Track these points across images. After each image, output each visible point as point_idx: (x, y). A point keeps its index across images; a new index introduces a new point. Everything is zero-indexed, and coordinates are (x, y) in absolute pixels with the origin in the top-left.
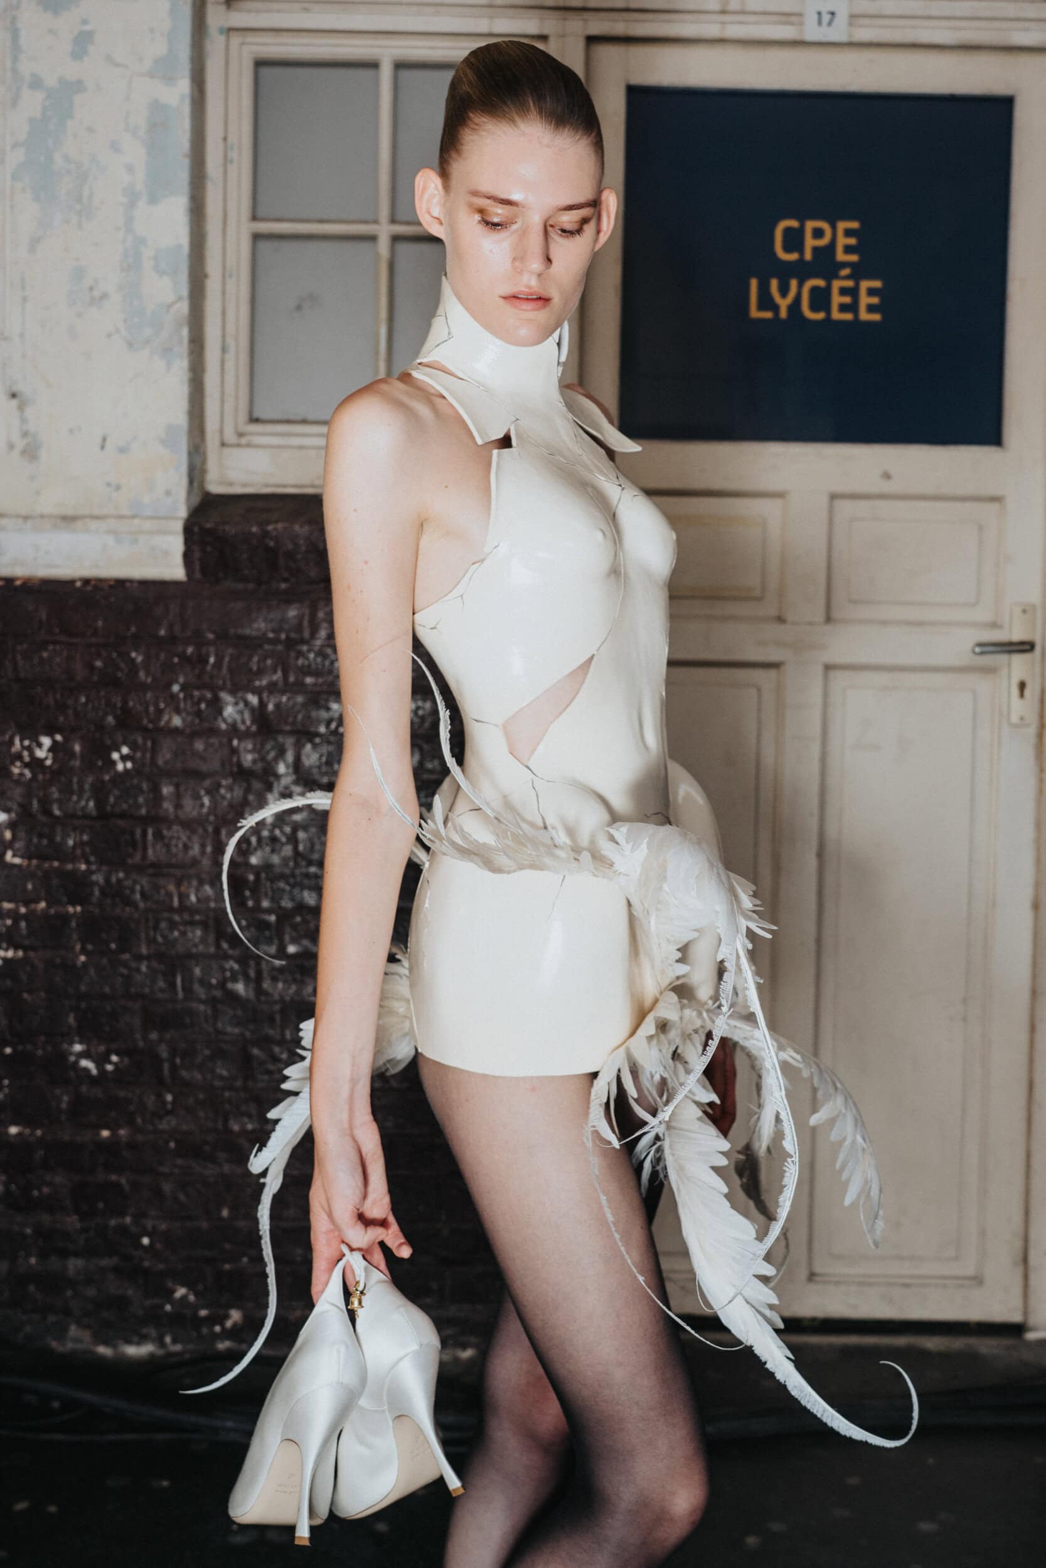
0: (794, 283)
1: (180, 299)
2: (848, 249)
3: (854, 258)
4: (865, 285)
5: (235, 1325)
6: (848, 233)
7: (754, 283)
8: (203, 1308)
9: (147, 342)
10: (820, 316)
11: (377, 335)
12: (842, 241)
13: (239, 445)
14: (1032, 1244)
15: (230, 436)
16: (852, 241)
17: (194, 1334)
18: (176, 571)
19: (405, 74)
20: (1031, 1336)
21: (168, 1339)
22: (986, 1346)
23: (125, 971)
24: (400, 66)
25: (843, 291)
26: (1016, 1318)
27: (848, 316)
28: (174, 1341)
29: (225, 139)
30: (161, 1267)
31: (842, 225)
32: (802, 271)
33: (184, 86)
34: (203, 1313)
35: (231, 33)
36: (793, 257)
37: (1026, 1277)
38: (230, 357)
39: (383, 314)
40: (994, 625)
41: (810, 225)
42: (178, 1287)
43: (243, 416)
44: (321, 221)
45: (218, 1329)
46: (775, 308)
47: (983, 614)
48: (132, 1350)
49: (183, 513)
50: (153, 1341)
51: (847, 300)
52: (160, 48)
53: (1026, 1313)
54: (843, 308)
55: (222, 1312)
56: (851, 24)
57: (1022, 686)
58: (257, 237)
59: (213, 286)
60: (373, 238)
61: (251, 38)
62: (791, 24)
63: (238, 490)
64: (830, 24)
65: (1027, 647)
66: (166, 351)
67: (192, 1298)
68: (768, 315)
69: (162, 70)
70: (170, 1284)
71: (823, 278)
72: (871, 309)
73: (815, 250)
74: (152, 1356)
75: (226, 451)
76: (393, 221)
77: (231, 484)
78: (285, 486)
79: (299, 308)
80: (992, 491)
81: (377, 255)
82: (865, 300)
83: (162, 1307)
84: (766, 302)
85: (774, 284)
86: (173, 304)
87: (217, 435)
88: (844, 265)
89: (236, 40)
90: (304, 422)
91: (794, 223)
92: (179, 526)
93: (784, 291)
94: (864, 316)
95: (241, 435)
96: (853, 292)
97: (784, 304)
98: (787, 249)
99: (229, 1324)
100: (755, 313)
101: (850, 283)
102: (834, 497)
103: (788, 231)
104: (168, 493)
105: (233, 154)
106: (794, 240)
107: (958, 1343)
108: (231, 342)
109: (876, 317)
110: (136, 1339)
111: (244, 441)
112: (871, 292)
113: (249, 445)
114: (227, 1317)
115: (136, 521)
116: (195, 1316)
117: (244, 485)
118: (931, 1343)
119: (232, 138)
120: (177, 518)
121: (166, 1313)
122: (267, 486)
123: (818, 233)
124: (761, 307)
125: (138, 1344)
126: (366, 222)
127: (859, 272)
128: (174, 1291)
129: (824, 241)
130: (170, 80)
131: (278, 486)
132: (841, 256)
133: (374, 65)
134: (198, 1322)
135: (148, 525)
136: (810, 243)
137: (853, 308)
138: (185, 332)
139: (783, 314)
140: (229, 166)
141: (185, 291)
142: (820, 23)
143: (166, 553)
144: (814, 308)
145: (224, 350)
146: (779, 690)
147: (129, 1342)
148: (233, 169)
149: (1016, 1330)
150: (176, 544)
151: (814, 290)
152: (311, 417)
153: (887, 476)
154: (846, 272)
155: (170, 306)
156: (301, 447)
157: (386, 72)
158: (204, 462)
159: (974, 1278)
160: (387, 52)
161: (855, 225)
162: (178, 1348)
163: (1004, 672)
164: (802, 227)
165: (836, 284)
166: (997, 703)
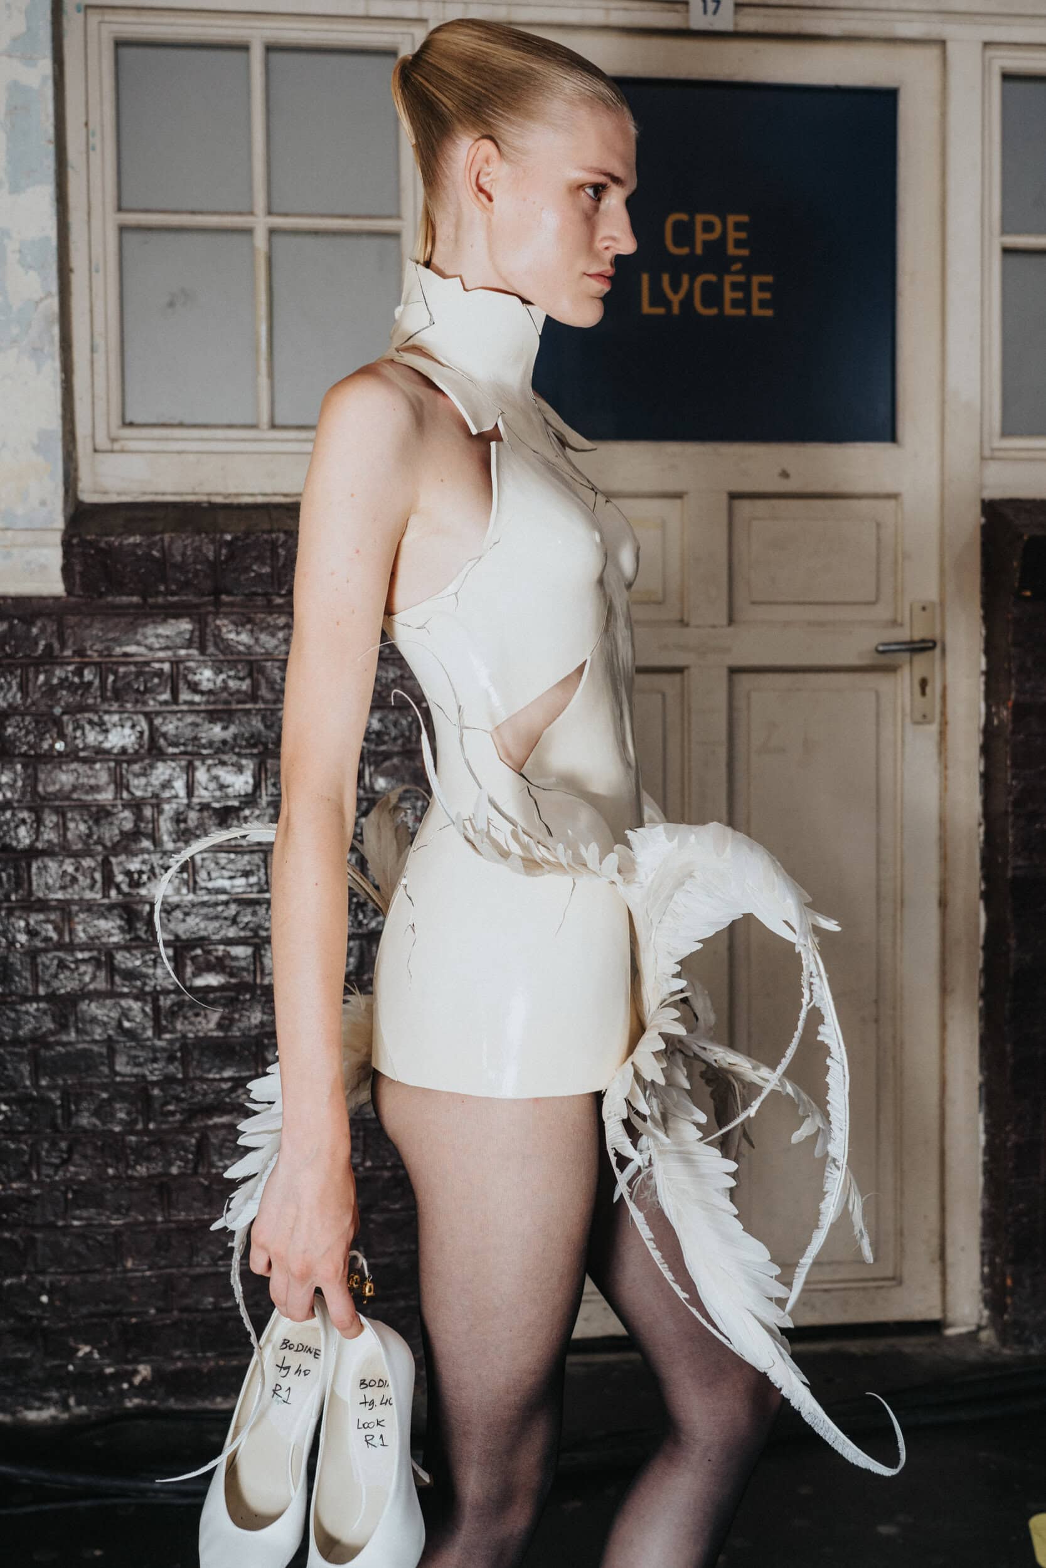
0: (685, 279)
1: (49, 295)
2: (739, 244)
3: (744, 252)
4: (756, 280)
5: (144, 1380)
6: (738, 227)
7: (645, 278)
8: (109, 1366)
9: (15, 341)
10: (713, 311)
11: (256, 333)
12: (732, 235)
13: (112, 451)
14: (949, 1241)
15: (102, 442)
16: (743, 235)
17: (100, 1394)
18: (55, 586)
19: (276, 57)
20: (950, 1332)
21: (72, 1401)
22: (910, 1345)
23: (13, 1015)
24: (271, 48)
25: (735, 286)
26: (936, 1315)
27: (741, 312)
28: (79, 1403)
29: (86, 124)
30: (62, 1325)
31: (732, 219)
32: (693, 265)
33: (46, 66)
34: (109, 1370)
35: (89, 11)
36: (685, 251)
37: (943, 1274)
38: (100, 357)
39: (263, 311)
40: (895, 623)
41: (700, 218)
42: (81, 1346)
43: (115, 420)
44: (193, 213)
45: (125, 1386)
46: (667, 304)
47: (883, 612)
48: (32, 1416)
49: (60, 523)
50: (55, 1404)
51: (739, 295)
52: (18, 25)
53: (944, 1310)
54: (735, 303)
55: (130, 1367)
56: (736, 13)
57: (924, 683)
58: (123, 229)
59: (78, 281)
60: (248, 231)
61: (109, 16)
62: (676, 11)
63: (114, 499)
64: (715, 12)
65: (930, 645)
66: (36, 351)
67: (96, 1356)
68: (661, 311)
69: (19, 49)
70: (72, 1343)
71: (714, 272)
72: (763, 304)
73: (706, 244)
74: (54, 1418)
75: (99, 456)
76: (270, 213)
77: (105, 493)
78: (163, 494)
79: (171, 304)
80: (890, 488)
81: (253, 248)
82: (757, 295)
83: (66, 1366)
84: (658, 298)
85: (666, 279)
86: (42, 300)
87: (89, 440)
88: (735, 259)
89: (94, 18)
90: (181, 425)
91: (684, 217)
92: (57, 538)
93: (676, 286)
94: (757, 311)
95: (114, 440)
96: (745, 287)
97: (676, 299)
98: (677, 243)
99: (137, 1380)
100: (646, 309)
101: (741, 278)
102: (734, 496)
103: (677, 225)
104: (43, 503)
105: (95, 141)
106: (684, 233)
107: (881, 1345)
108: (99, 341)
109: (769, 313)
110: (37, 1404)
111: (117, 446)
112: (763, 287)
113: (122, 451)
114: (135, 1372)
115: (10, 534)
116: (101, 1374)
117: (119, 494)
118: (855, 1347)
119: (94, 124)
120: (55, 530)
121: (68, 1373)
122: (144, 493)
123: (708, 227)
124: (652, 304)
125: (40, 1409)
126: (240, 214)
127: (750, 267)
128: (78, 1350)
129: (715, 235)
130: (29, 60)
131: (157, 494)
132: (731, 251)
133: (244, 48)
134: (103, 1380)
135: (22, 537)
136: (700, 237)
137: (745, 303)
138: (56, 330)
139: (676, 310)
140: (91, 152)
141: (54, 288)
142: (705, 12)
143: (43, 568)
144: (706, 303)
145: (93, 350)
146: (684, 695)
147: (30, 1408)
148: (95, 158)
149: (934, 1327)
150: (54, 557)
151: (706, 285)
152: (188, 420)
153: (785, 475)
154: (737, 266)
155: (37, 303)
156: (179, 453)
157: (257, 54)
158: (76, 470)
159: (893, 1279)
160: (257, 34)
162: (84, 1409)
163: (906, 670)
164: (692, 222)
165: (728, 279)
166: (899, 702)
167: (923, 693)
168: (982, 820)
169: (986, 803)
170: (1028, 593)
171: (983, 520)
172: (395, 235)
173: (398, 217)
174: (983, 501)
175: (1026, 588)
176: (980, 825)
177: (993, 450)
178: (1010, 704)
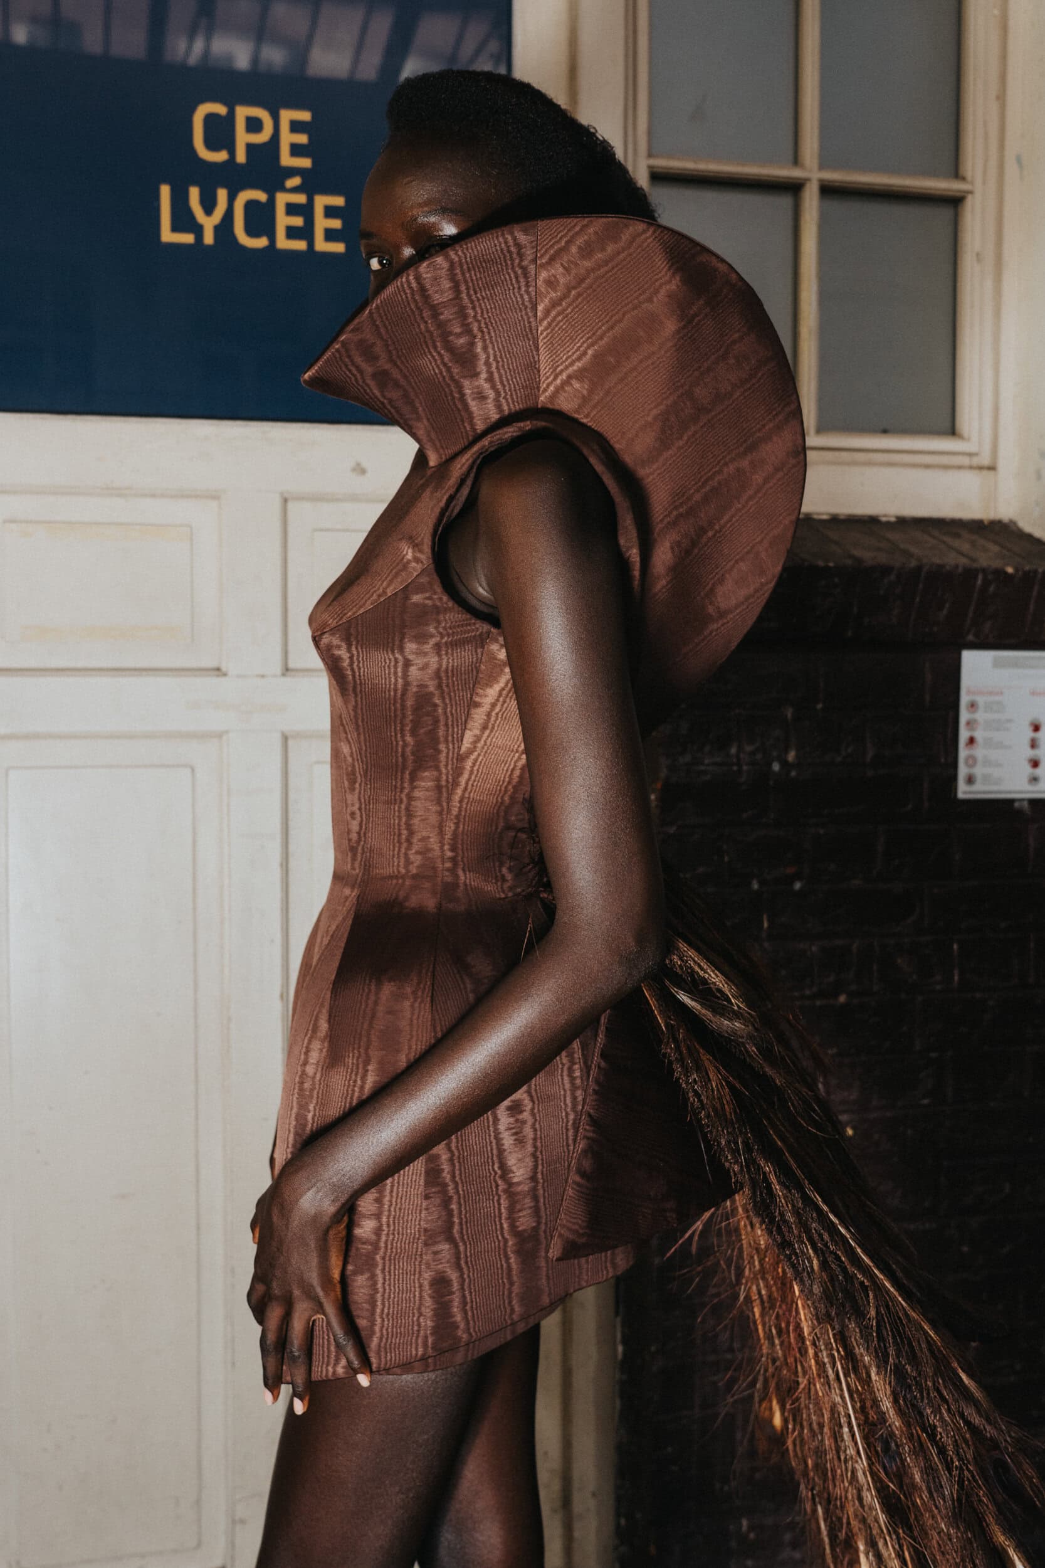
0: (222, 194)
2: (296, 150)
3: (305, 163)
4: (321, 202)
6: (296, 127)
7: (165, 191)
10: (262, 242)
12: (287, 138)
16: (302, 139)
25: (292, 209)
27: (300, 245)
31: (287, 116)
32: (233, 177)
36: (221, 156)
41: (242, 113)
46: (198, 230)
51: (298, 221)
54: (292, 233)
68: (188, 238)
71: (264, 190)
72: (330, 235)
73: (250, 147)
82: (322, 223)
84: (183, 220)
85: (194, 193)
88: (292, 172)
91: (221, 109)
93: (209, 206)
94: (321, 245)
96: (306, 211)
97: (209, 224)
98: (211, 144)
100: (168, 236)
101: (301, 199)
102: (287, 498)
103: (210, 119)
109: (339, 248)
112: (330, 212)
123: (254, 125)
124: (175, 228)
127: (312, 184)
129: (263, 137)
132: (287, 160)
136: (243, 138)
137: (305, 232)
139: (209, 238)
144: (251, 231)
146: (221, 769)
151: (250, 205)
153: (360, 470)
154: (294, 182)
161: (305, 116)
164: (231, 114)
165: (282, 199)
178: (659, 785)
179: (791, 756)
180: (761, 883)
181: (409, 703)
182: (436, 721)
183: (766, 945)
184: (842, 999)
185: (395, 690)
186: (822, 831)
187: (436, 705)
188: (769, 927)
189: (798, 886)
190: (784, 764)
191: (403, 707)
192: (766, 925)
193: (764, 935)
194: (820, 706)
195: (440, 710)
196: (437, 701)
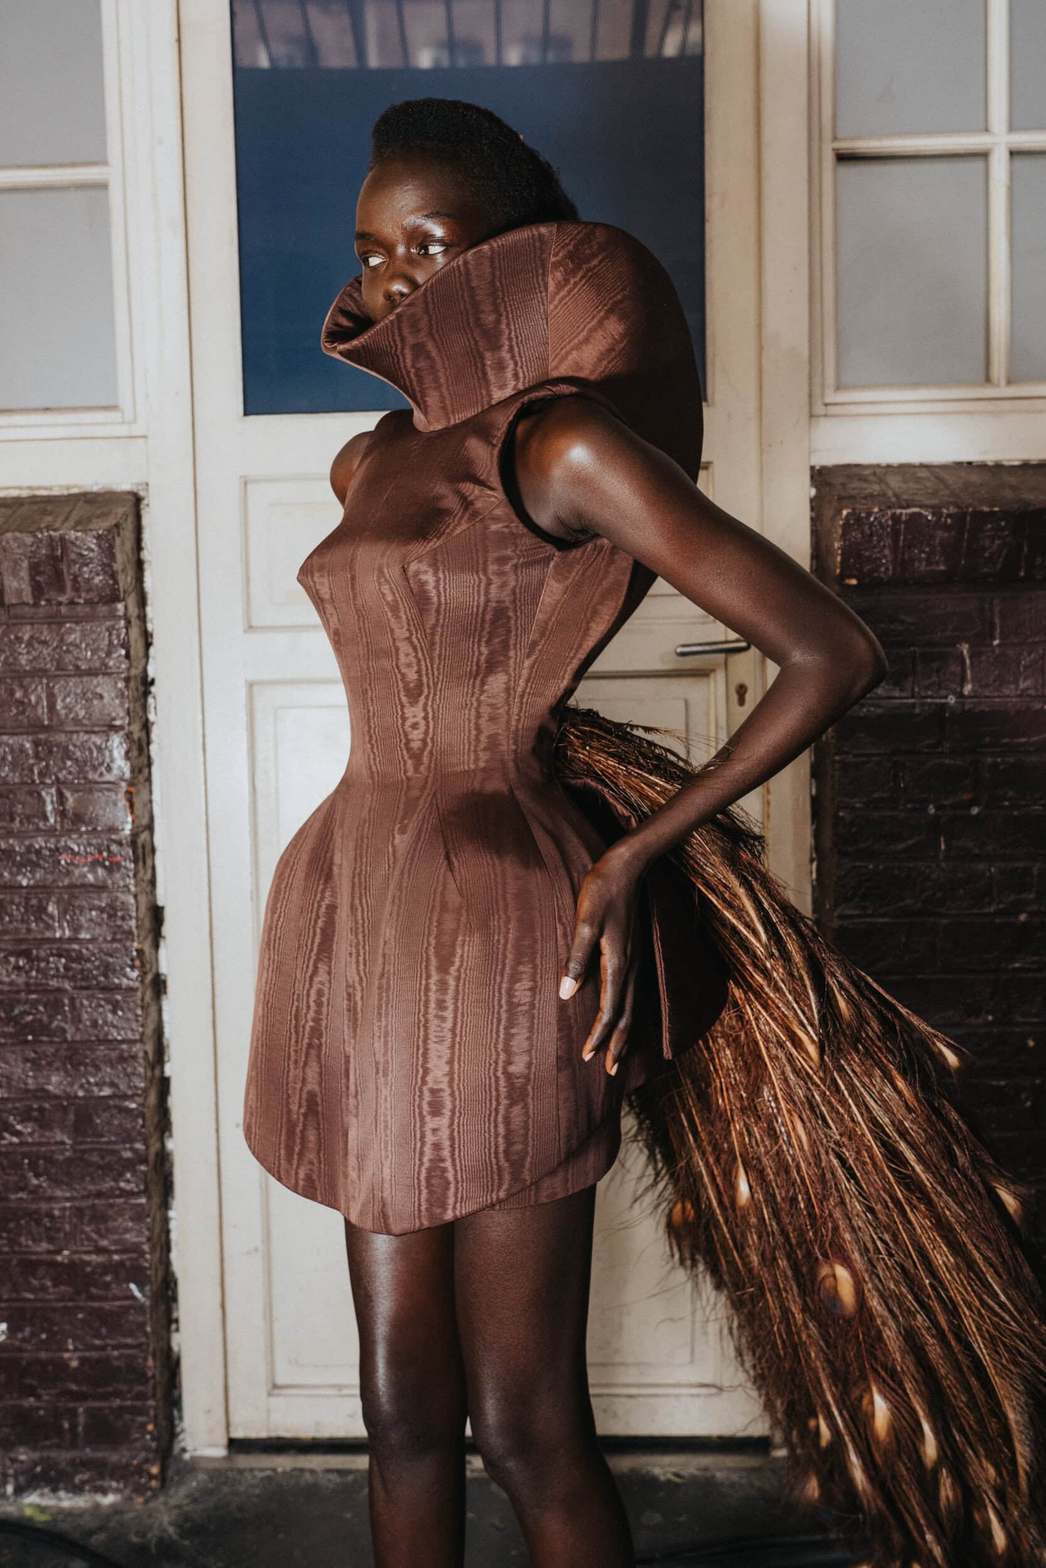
26: (759, 1431)
57: (742, 690)
107: (696, 1464)
149: (759, 1446)
163: (720, 677)
166: (712, 712)
167: (742, 702)
168: (814, 855)
169: (817, 835)
170: (854, 582)
171: (813, 492)
172: (103, 186)
173: (104, 163)
174: (812, 468)
175: (851, 577)
176: (812, 860)
177: (826, 405)
179: (968, 688)
180: (937, 808)
181: (488, 617)
182: (509, 631)
183: (943, 865)
184: (1023, 917)
185: (478, 606)
186: (999, 760)
187: (509, 618)
188: (945, 850)
189: (975, 811)
190: (961, 695)
191: (483, 621)
192: (943, 847)
193: (941, 856)
194: (996, 642)
195: (512, 622)
196: (511, 614)
